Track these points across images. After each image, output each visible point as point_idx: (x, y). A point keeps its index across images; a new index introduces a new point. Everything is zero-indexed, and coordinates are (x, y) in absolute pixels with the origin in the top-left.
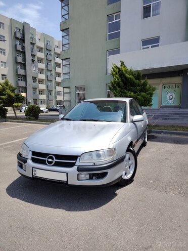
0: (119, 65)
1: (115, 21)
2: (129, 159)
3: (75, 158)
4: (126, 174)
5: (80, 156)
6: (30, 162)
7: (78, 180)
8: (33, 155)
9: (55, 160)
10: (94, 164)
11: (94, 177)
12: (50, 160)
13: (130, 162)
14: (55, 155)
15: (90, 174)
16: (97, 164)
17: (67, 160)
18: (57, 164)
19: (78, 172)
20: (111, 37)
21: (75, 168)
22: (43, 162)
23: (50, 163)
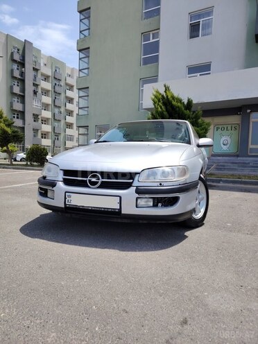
0: (162, 91)
1: (152, 41)
2: (199, 192)
3: (132, 176)
5: (139, 173)
6: (61, 184)
7: (137, 207)
8: (64, 175)
9: (101, 180)
10: (161, 184)
11: (160, 205)
12: (94, 180)
13: (200, 197)
14: (100, 173)
15: (154, 198)
16: (165, 184)
18: (104, 186)
19: (137, 195)
20: (146, 62)
21: (133, 189)
22: (83, 184)
23: (94, 184)
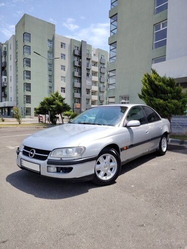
2: (111, 161)
4: (105, 175)
5: (52, 151)
6: (21, 154)
7: (47, 171)
8: (24, 149)
9: (35, 153)
10: (61, 159)
11: (61, 171)
12: (32, 153)
13: (112, 164)
14: (36, 149)
15: (57, 168)
16: (64, 159)
17: (42, 154)
18: (36, 157)
19: (47, 165)
22: (28, 155)
23: (31, 155)
